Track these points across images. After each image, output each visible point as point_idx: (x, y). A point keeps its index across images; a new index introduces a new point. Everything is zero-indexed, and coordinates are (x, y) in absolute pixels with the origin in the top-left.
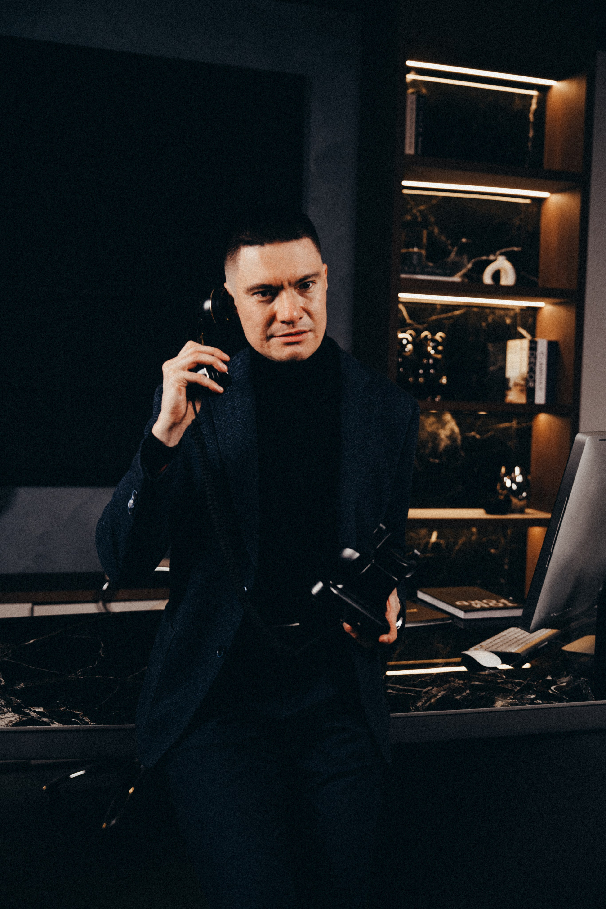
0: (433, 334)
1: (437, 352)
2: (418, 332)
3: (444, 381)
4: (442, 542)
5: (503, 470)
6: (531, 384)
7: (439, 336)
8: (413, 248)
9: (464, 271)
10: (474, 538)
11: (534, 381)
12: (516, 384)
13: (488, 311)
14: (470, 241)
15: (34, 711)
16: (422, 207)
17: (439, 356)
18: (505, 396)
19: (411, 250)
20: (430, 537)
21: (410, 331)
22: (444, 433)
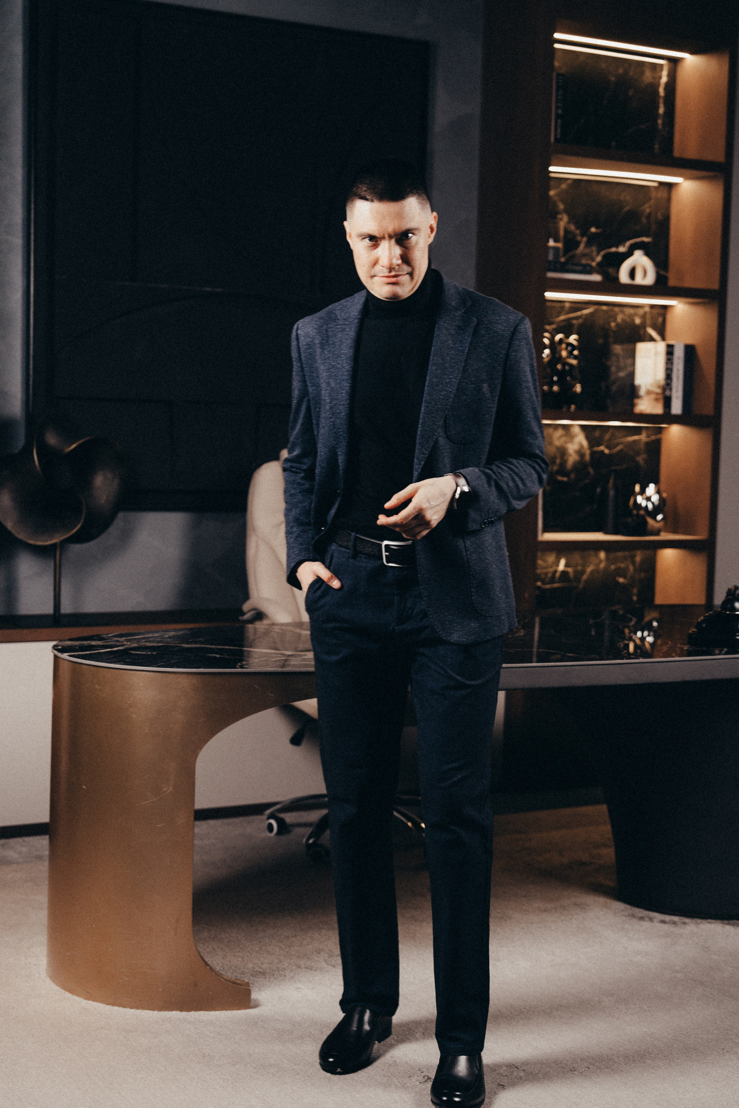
0: (567, 337)
3: (578, 388)
4: (570, 570)
5: (637, 488)
6: (668, 393)
7: (573, 339)
10: (602, 565)
11: (671, 389)
12: (649, 392)
13: (617, 309)
14: (599, 231)
17: (574, 362)
20: (558, 566)
22: (572, 448)
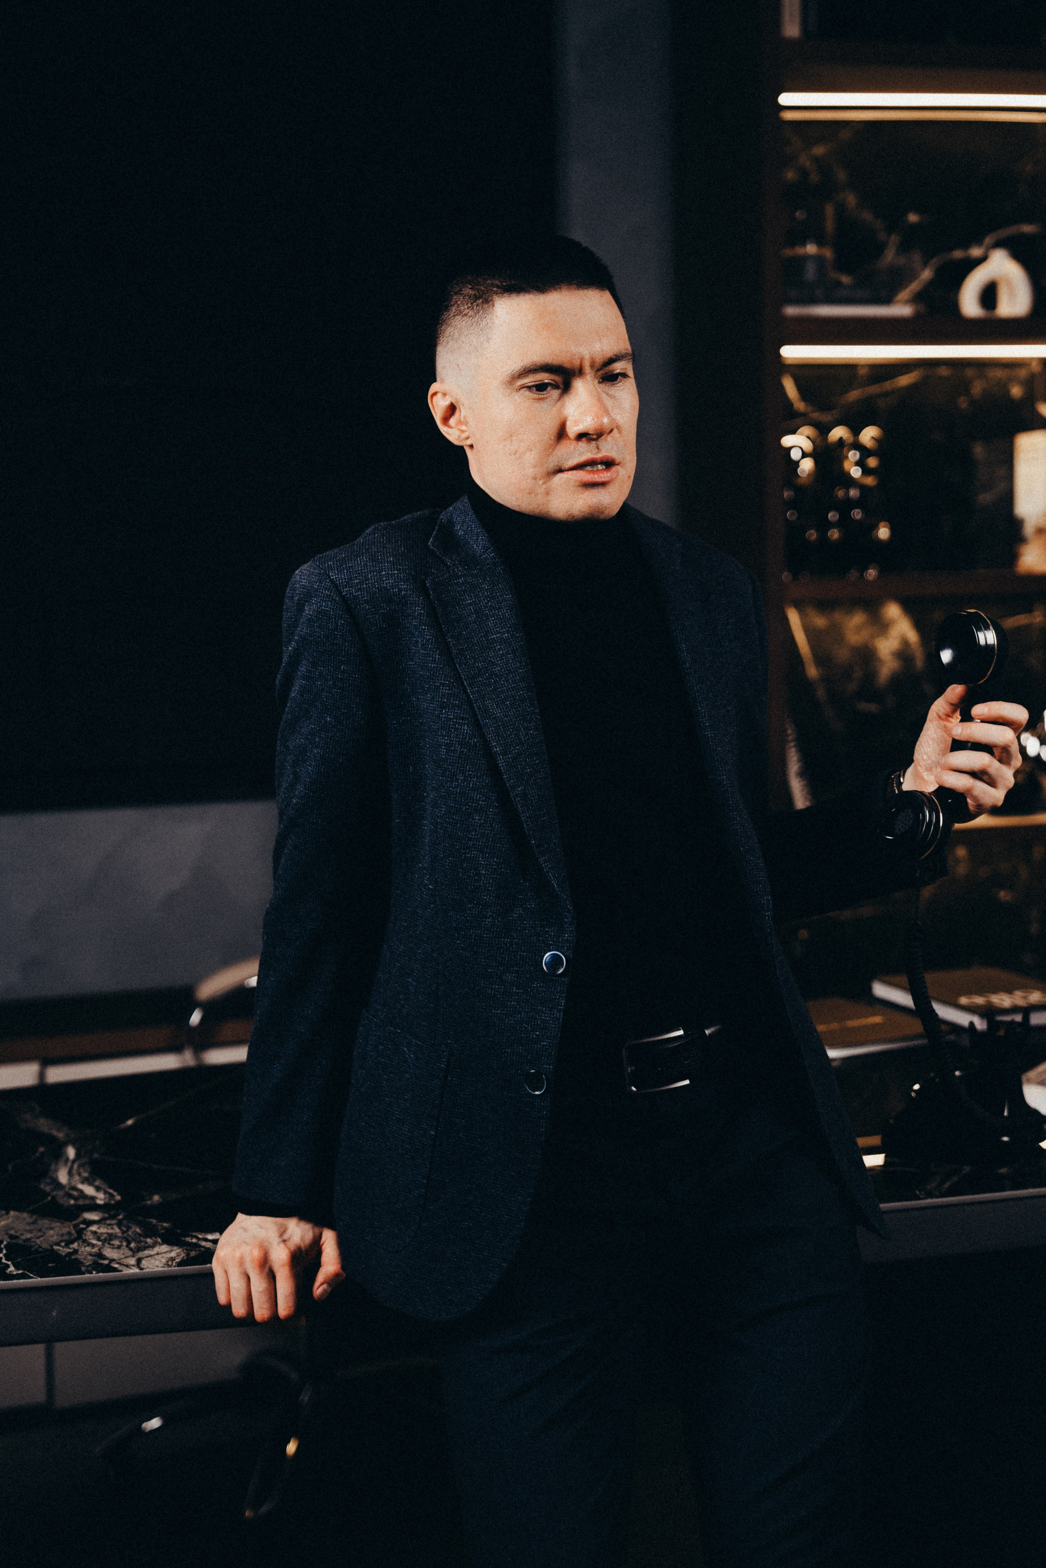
0: (856, 431)
1: (866, 471)
2: (823, 429)
3: (883, 533)
7: (869, 435)
8: (804, 244)
9: (914, 287)
10: (961, 869)
12: (1040, 530)
13: (970, 372)
14: (925, 218)
15: (206, 1240)
16: (819, 150)
17: (870, 481)
18: (1013, 557)
19: (800, 251)
21: (807, 430)
22: (886, 647)
